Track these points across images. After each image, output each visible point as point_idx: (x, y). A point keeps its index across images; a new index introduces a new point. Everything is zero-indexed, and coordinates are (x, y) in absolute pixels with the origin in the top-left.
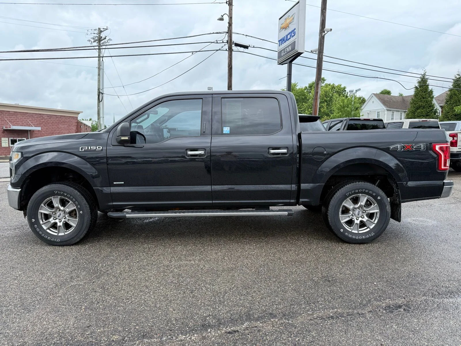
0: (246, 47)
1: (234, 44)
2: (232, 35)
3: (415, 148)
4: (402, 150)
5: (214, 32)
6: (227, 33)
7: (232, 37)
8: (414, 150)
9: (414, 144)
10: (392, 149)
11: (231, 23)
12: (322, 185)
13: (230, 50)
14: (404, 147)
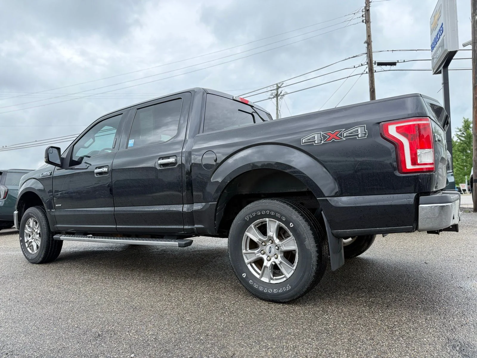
0: (394, 64)
1: (376, 64)
2: (372, 55)
3: (346, 136)
4: (322, 142)
5: (350, 57)
6: (367, 53)
7: (372, 57)
8: (344, 139)
9: (344, 129)
10: (305, 143)
11: (370, 42)
12: (213, 204)
13: (371, 71)
14: (325, 137)
